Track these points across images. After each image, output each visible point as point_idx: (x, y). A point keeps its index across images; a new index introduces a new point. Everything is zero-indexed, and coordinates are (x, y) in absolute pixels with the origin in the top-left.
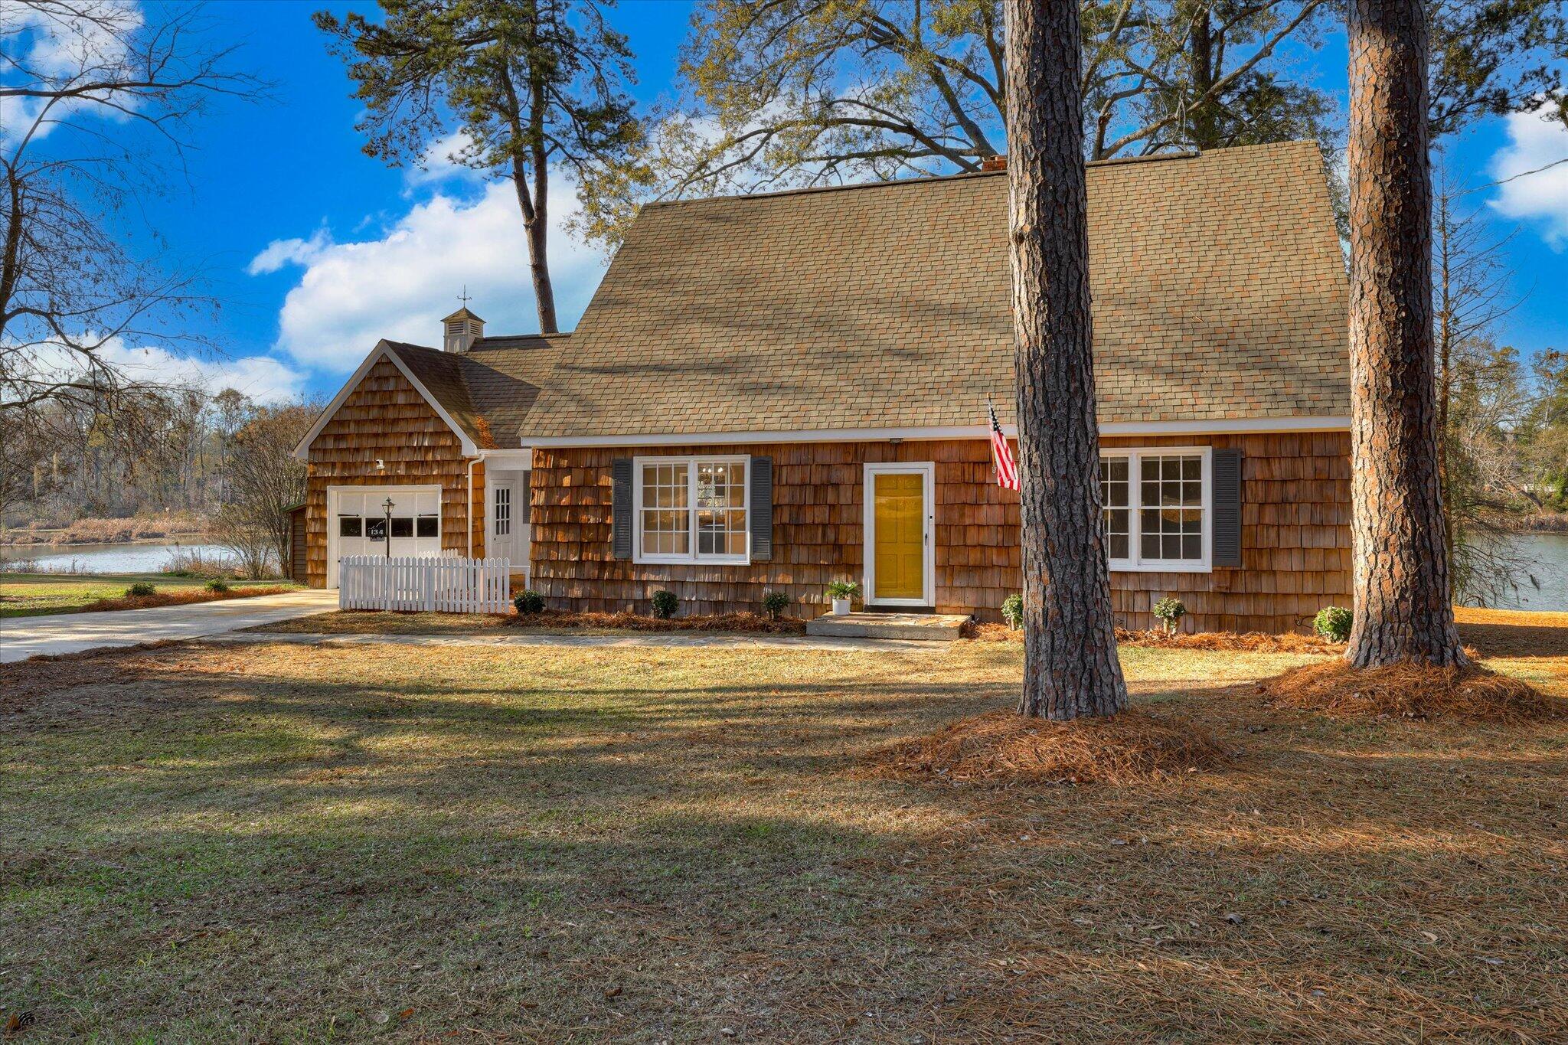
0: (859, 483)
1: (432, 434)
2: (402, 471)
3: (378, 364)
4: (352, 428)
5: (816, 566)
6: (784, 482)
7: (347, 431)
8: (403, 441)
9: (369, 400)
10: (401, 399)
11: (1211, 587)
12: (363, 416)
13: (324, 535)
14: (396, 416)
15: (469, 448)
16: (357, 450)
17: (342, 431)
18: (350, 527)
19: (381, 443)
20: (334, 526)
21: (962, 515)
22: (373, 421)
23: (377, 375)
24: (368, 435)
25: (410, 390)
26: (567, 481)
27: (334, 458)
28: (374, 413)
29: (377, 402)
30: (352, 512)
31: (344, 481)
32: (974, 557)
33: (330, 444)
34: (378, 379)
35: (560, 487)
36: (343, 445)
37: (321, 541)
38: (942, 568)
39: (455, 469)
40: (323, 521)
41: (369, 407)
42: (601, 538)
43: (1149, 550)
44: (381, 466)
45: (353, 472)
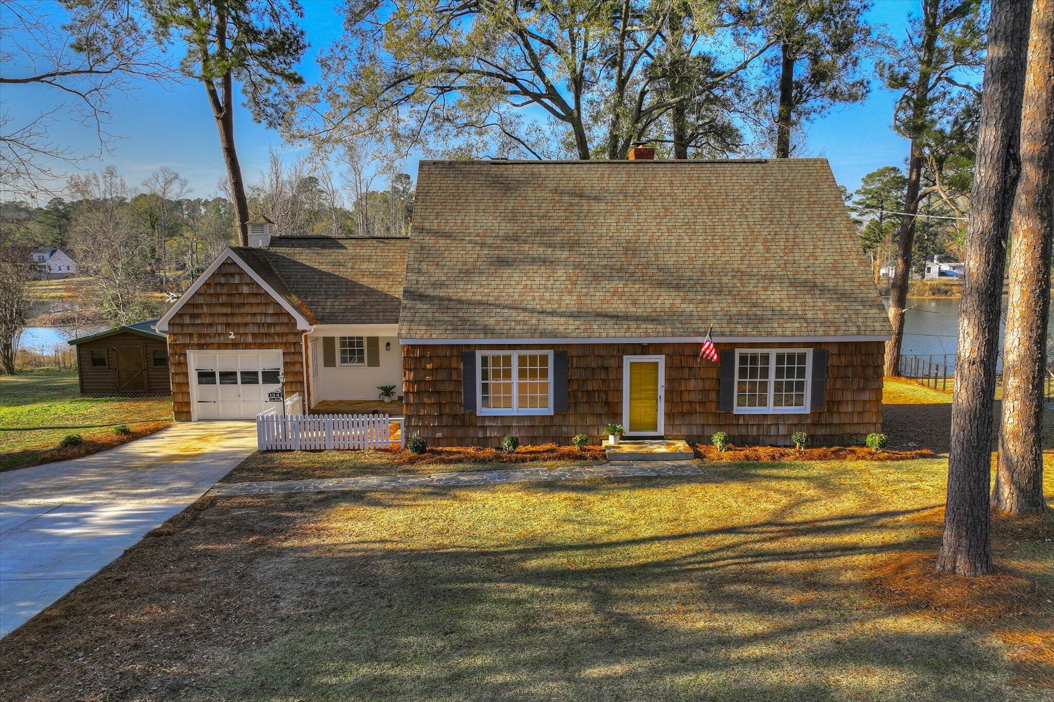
0: (621, 367)
1: (272, 314)
2: (250, 339)
3: (223, 264)
4: (205, 310)
5: (593, 414)
6: (575, 366)
7: (200, 311)
8: (248, 319)
9: (219, 290)
10: (245, 290)
11: (809, 421)
12: (214, 300)
13: (187, 384)
14: (242, 301)
15: (302, 324)
16: (211, 325)
17: (196, 311)
18: (206, 377)
19: (230, 320)
20: (193, 378)
21: (680, 385)
22: (223, 305)
23: (224, 271)
24: (219, 315)
25: (252, 284)
26: (429, 366)
27: (191, 330)
28: (223, 299)
29: (225, 290)
30: (208, 367)
31: (201, 346)
32: (686, 408)
33: (187, 320)
34: (224, 275)
35: (425, 369)
36: (198, 321)
37: (184, 389)
38: (668, 415)
39: (292, 339)
40: (186, 375)
41: (218, 295)
42: (454, 400)
43: (777, 403)
44: (232, 337)
45: (208, 340)
